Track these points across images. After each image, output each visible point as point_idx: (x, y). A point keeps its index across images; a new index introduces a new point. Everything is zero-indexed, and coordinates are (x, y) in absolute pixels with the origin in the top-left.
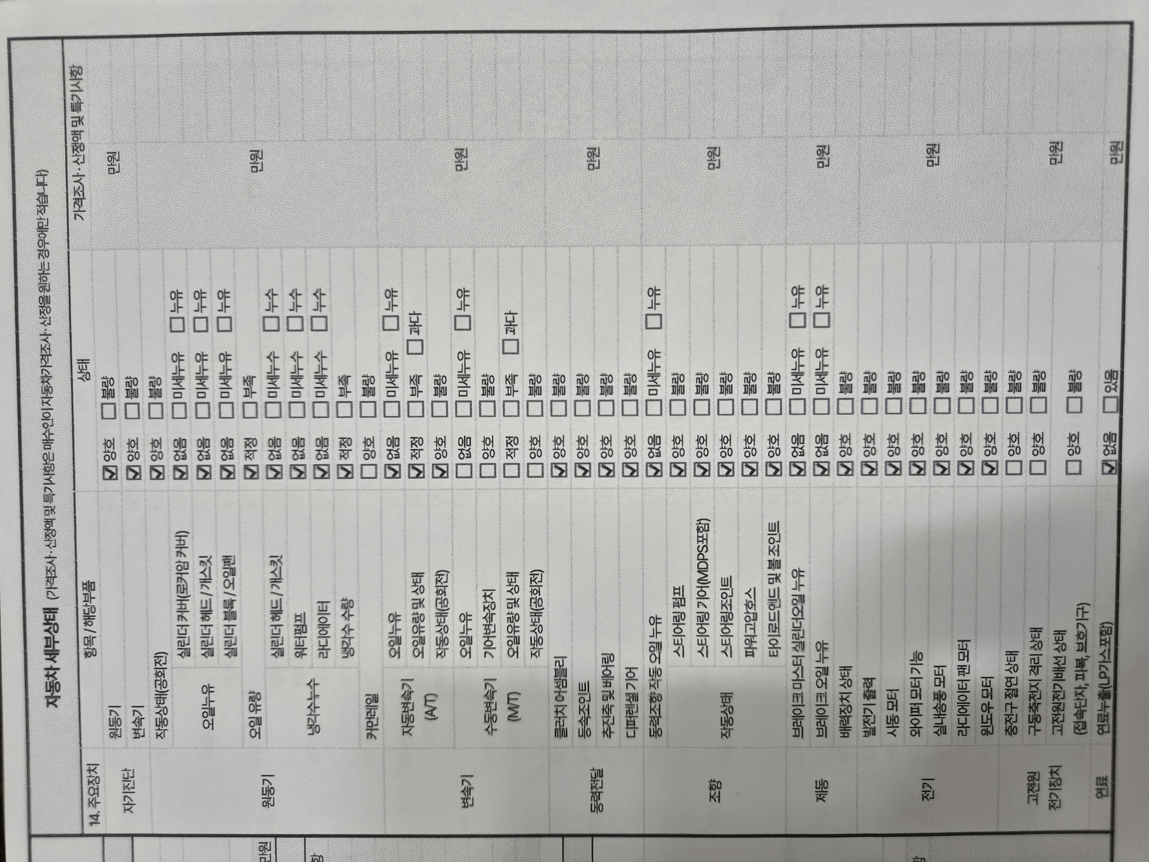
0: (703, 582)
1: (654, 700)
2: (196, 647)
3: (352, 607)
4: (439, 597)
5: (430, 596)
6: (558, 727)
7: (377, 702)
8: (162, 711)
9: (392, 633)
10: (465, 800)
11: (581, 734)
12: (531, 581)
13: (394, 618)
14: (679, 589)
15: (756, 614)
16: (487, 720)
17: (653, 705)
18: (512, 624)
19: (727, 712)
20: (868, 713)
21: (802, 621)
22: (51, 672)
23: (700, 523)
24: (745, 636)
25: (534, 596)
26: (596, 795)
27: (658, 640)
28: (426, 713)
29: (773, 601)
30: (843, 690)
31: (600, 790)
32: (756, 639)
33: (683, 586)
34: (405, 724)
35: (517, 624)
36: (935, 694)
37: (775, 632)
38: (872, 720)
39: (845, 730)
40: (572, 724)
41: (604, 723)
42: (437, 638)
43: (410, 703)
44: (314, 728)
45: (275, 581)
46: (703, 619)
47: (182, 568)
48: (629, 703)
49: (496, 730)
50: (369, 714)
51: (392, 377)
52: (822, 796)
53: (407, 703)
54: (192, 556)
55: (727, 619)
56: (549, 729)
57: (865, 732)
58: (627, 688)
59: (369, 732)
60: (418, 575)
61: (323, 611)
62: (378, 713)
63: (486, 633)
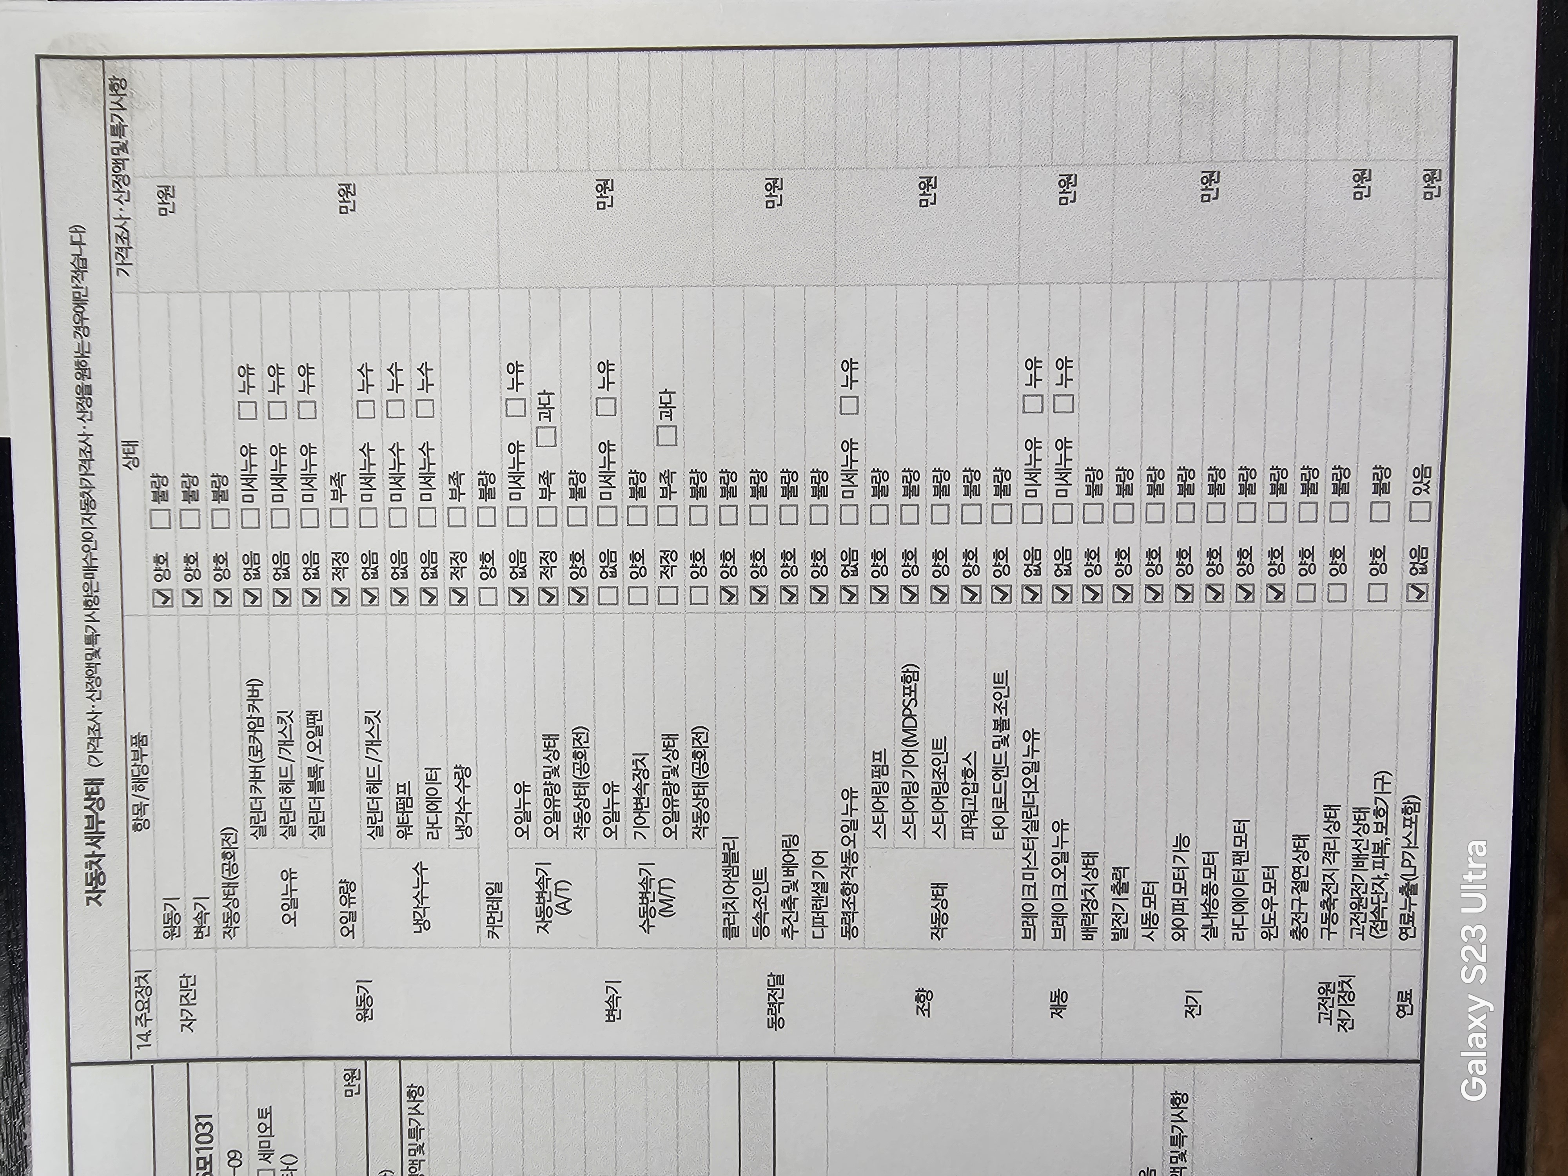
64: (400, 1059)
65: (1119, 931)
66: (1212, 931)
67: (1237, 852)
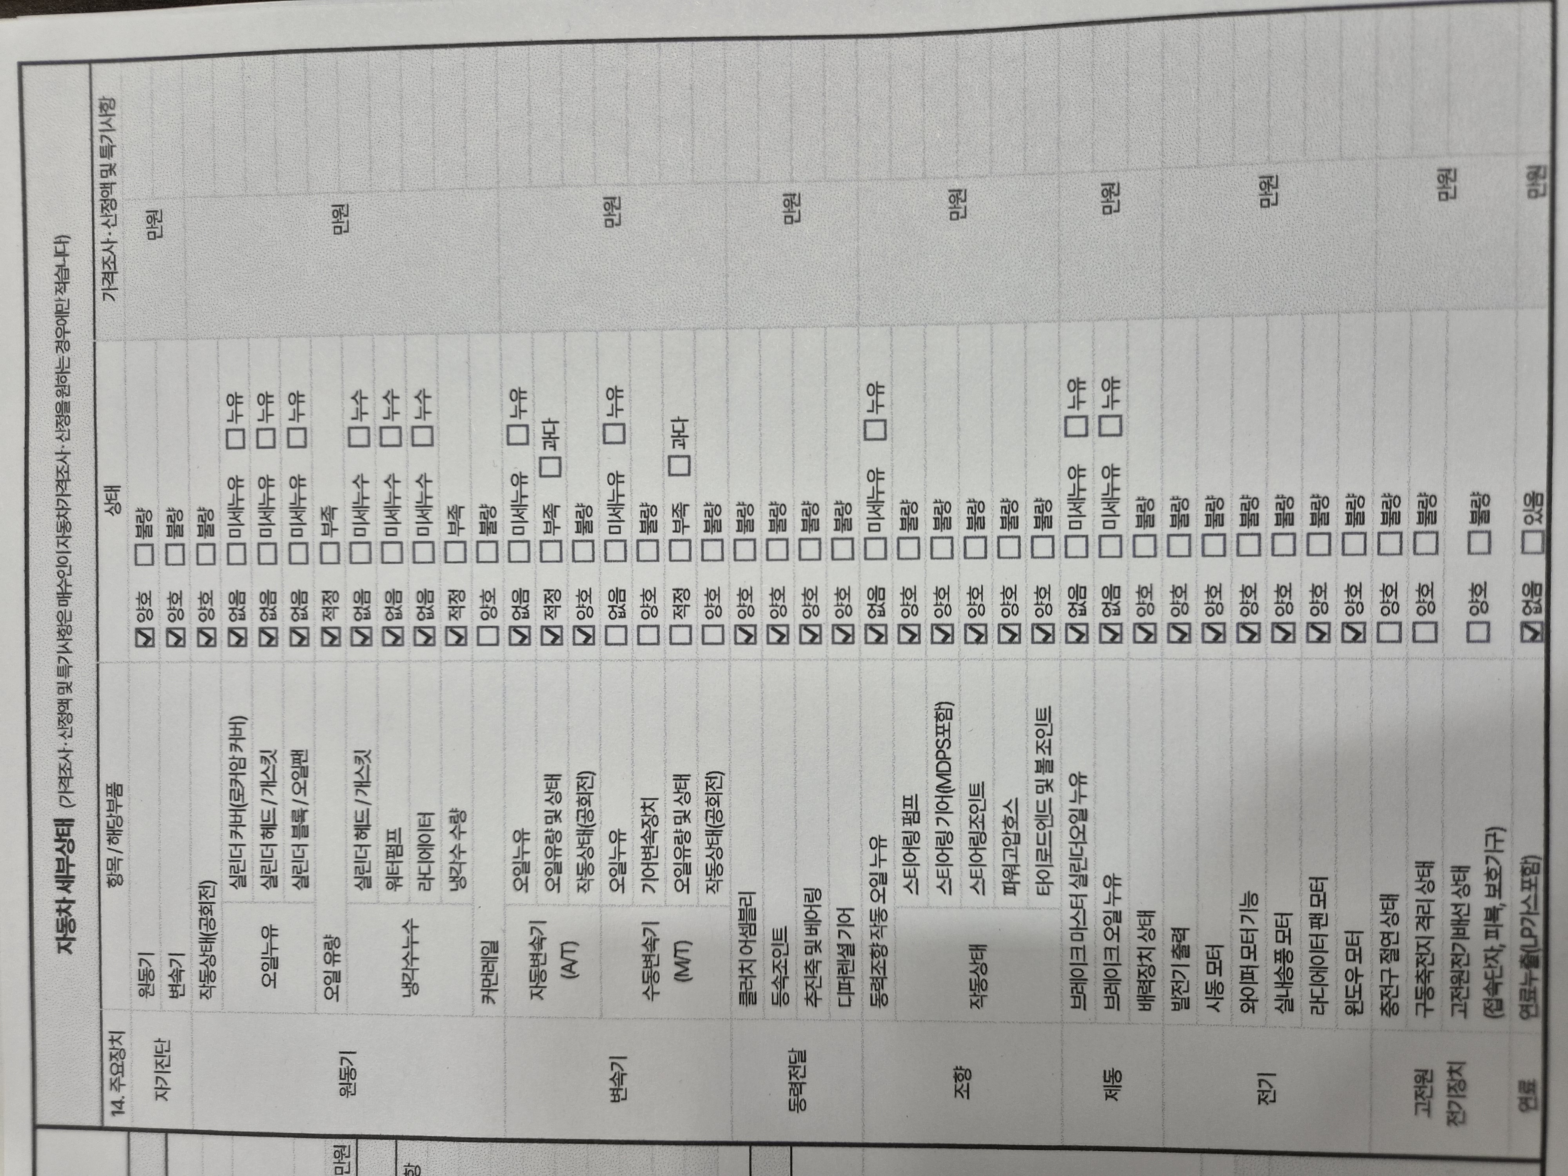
0: (944, 789)
1: (877, 954)
2: (254, 874)
3: (464, 821)
4: (582, 807)
5: (569, 806)
6: (744, 990)
7: (497, 952)
8: (209, 960)
9: (517, 857)
10: (615, 1092)
11: (775, 1001)
12: (707, 786)
13: (521, 836)
14: (911, 799)
15: (1019, 834)
16: (646, 980)
17: (875, 962)
18: (681, 846)
19: (979, 972)
20: (1178, 977)
21: (1083, 845)
22: (64, 906)
23: (940, 708)
24: (1003, 865)
25: (711, 808)
26: (796, 1088)
27: (882, 870)
28: (563, 968)
29: (1043, 816)
30: (1142, 943)
31: (801, 1080)
32: (1018, 870)
33: (916, 796)
34: (534, 984)
35: (687, 846)
36: (1276, 953)
37: (1046, 860)
38: (1184, 987)
39: (1145, 1000)
40: (764, 986)
41: (807, 985)
42: (578, 865)
43: (541, 954)
44: (410, 987)
45: (361, 785)
46: (944, 840)
47: (238, 767)
48: (842, 958)
49: (658, 993)
50: (486, 969)
51: (519, 507)
52: (1113, 1093)
53: (537, 955)
54: (250, 751)
55: (977, 841)
56: (731, 992)
57: (1174, 1003)
58: (839, 937)
59: (485, 993)
60: (553, 778)
61: (425, 827)
62: (499, 967)
63: (645, 859)
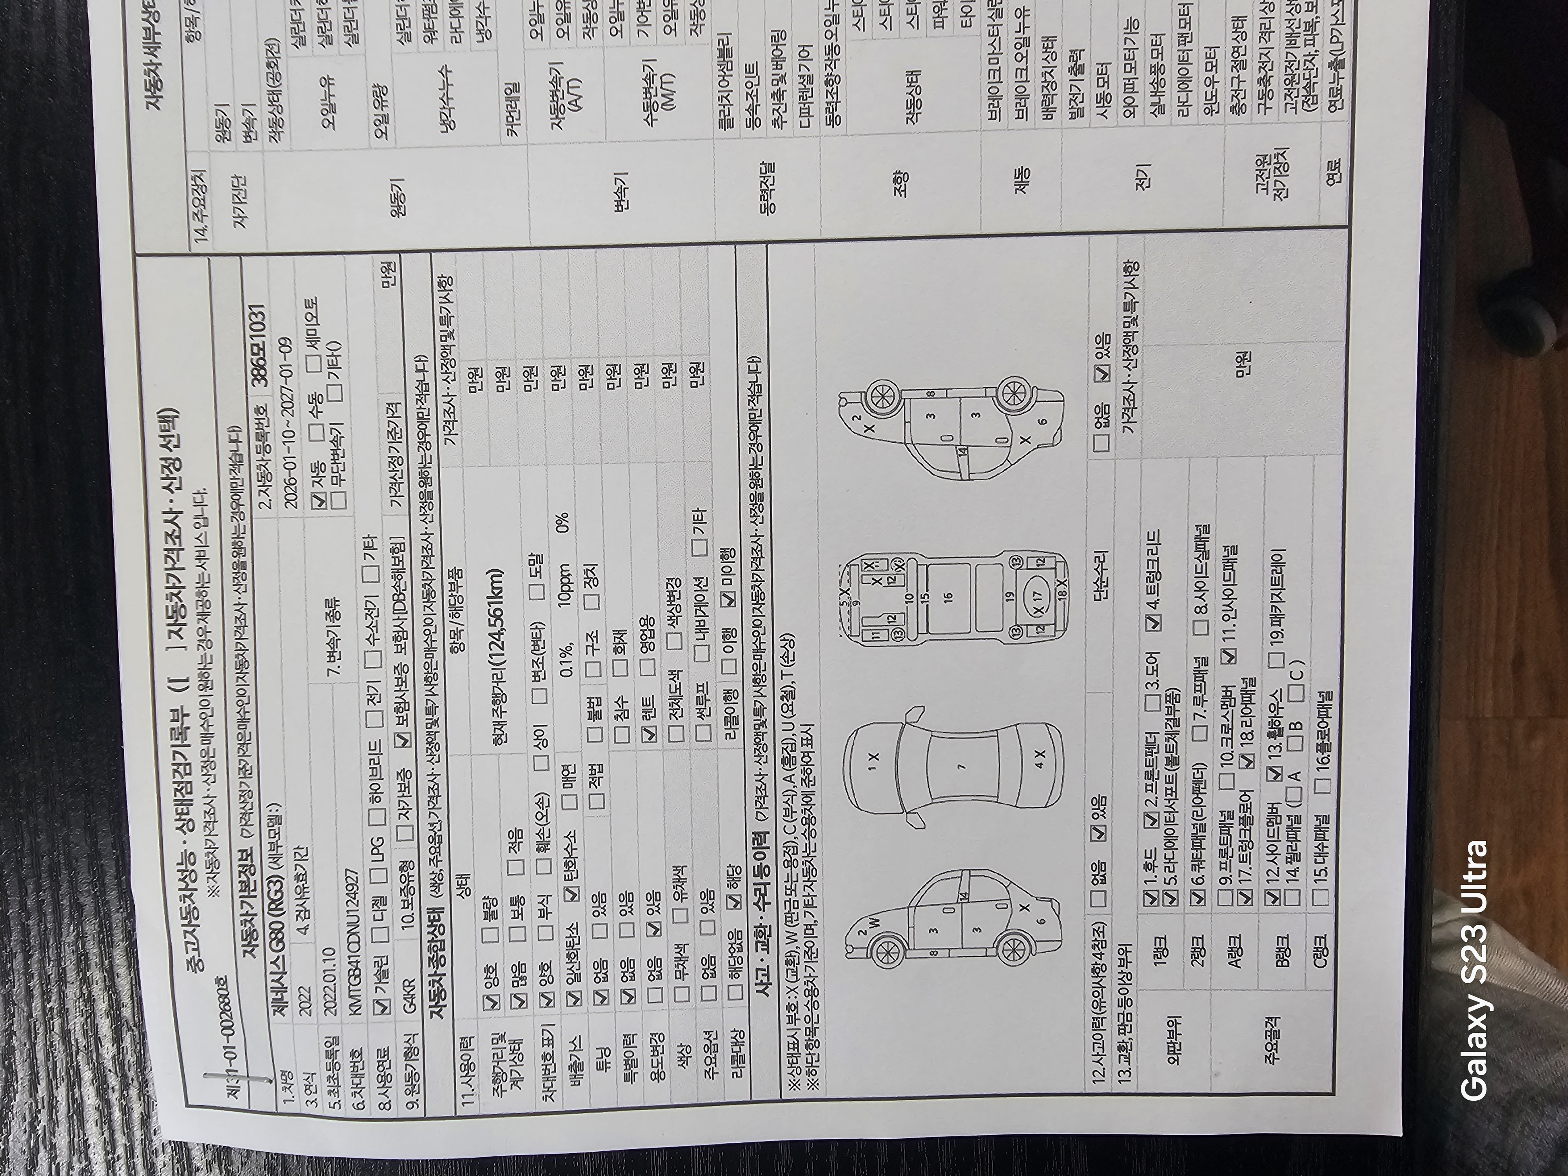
1: (831, 82)
2: (312, 35)
6: (722, 117)
7: (518, 92)
8: (276, 109)
9: (533, 10)
10: (619, 203)
11: (749, 124)
16: (646, 109)
17: (830, 89)
19: (914, 93)
20: (1075, 91)
22: (152, 68)
26: (767, 194)
27: (835, 13)
28: (570, 103)
30: (1046, 63)
31: (771, 188)
32: (946, 6)
34: (554, 116)
38: (1079, 99)
39: (1048, 112)
40: (739, 113)
41: (774, 111)
42: (584, 15)
43: (560, 90)
44: (448, 124)
48: (802, 87)
49: (654, 120)
50: (509, 106)
52: (1022, 187)
53: (556, 91)
56: (713, 118)
57: (1072, 113)
58: (800, 69)
59: (510, 127)
62: (521, 104)
64: (430, 251)
65: (1076, 110)
66: (1160, 109)
67: (1183, 34)
